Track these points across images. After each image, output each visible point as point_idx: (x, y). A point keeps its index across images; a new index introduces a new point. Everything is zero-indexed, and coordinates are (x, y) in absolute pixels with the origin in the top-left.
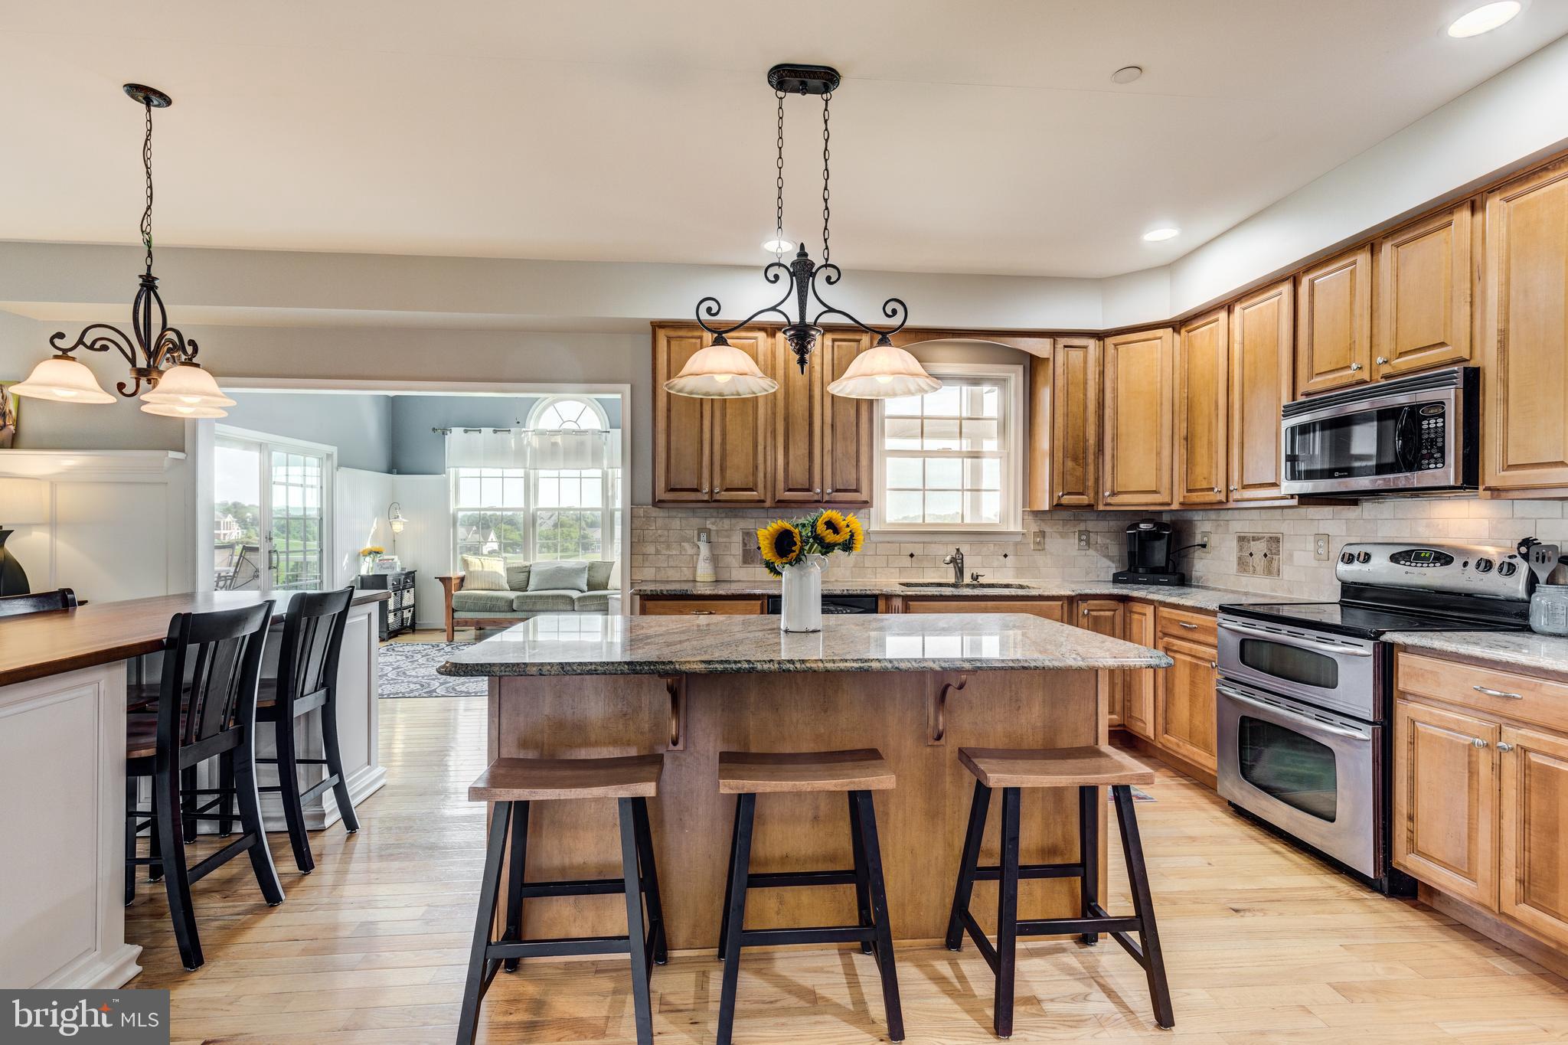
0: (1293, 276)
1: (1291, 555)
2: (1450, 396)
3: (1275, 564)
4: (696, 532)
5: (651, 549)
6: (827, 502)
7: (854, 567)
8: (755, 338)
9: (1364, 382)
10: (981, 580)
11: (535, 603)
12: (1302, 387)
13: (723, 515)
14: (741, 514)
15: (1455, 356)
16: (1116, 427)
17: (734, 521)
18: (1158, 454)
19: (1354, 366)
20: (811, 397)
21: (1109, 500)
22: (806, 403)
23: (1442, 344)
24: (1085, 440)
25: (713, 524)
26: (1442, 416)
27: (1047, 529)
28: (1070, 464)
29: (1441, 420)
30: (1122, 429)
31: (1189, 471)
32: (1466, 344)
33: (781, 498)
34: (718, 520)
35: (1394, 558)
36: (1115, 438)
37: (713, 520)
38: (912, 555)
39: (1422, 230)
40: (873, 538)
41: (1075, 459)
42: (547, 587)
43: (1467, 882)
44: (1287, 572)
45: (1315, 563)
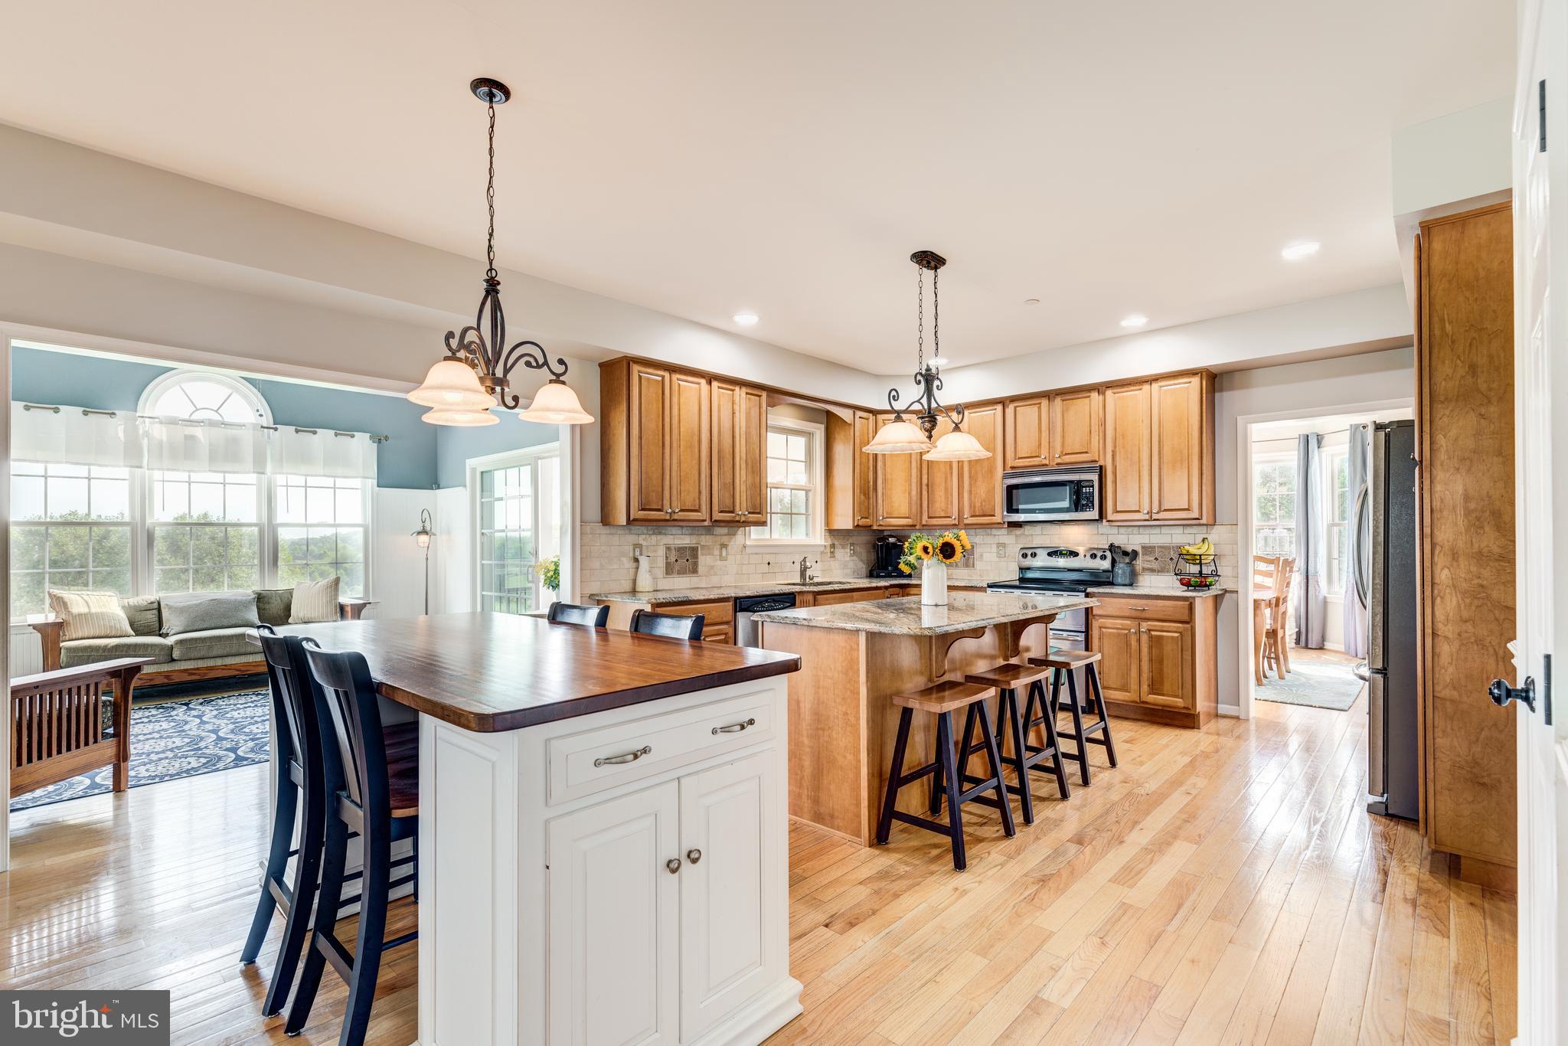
0: (1003, 402)
1: (982, 555)
2: (1095, 477)
3: (971, 561)
4: (631, 548)
5: (596, 564)
6: (743, 522)
7: (737, 574)
8: (699, 384)
9: (1046, 465)
10: (816, 580)
11: (210, 647)
12: (1010, 463)
13: (651, 533)
14: (663, 532)
15: (1093, 459)
16: (885, 475)
17: (659, 537)
18: (910, 493)
19: (1043, 457)
20: (733, 437)
21: (881, 523)
22: (731, 441)
23: (1087, 452)
24: (869, 482)
25: (644, 540)
26: (1093, 486)
27: (836, 543)
28: (862, 497)
29: (1091, 488)
30: (889, 476)
31: (930, 505)
32: (1097, 454)
33: (717, 519)
34: (648, 536)
35: (1050, 554)
36: (885, 481)
37: (644, 536)
38: (769, 564)
39: (1076, 396)
40: (748, 550)
41: (865, 495)
42: (204, 626)
43: (1127, 694)
44: (978, 565)
45: (997, 559)
